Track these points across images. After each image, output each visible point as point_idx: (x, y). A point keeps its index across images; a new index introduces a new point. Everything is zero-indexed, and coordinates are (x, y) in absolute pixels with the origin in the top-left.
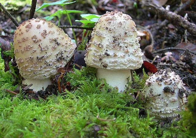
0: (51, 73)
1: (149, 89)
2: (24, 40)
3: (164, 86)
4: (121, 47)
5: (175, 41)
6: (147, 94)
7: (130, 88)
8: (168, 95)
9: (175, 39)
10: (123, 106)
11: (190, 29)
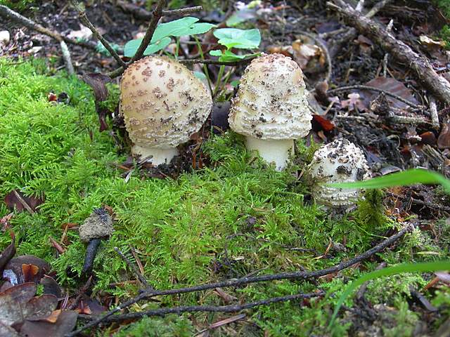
0: (180, 140)
1: (318, 166)
2: (141, 94)
3: (337, 165)
4: (282, 110)
5: (368, 70)
6: (315, 173)
7: (292, 164)
8: (343, 177)
9: (368, 68)
10: (283, 191)
11: (395, 50)
